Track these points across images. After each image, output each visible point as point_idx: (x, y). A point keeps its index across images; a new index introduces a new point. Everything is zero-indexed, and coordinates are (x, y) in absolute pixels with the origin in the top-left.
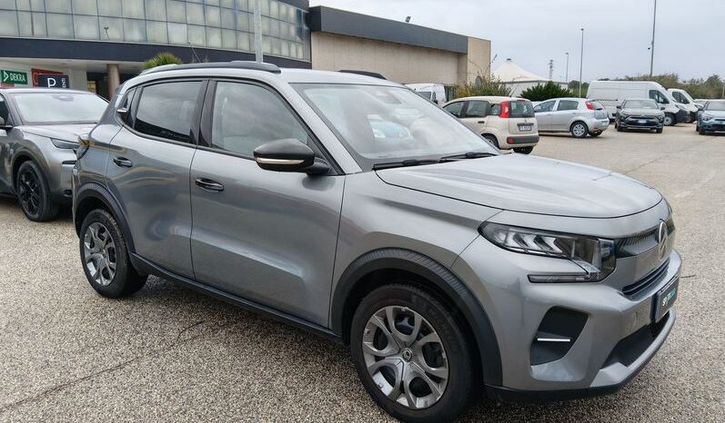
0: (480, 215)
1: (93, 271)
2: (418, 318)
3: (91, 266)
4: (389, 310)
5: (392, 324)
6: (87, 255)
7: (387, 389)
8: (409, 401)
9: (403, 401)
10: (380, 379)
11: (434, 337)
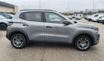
0: (91, 27)
1: (15, 45)
2: (85, 39)
3: (14, 44)
4: (81, 39)
5: (82, 40)
6: (13, 43)
7: (81, 48)
9: (83, 49)
10: (79, 47)
11: (87, 41)
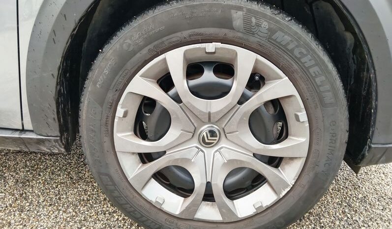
8: (223, 209)
